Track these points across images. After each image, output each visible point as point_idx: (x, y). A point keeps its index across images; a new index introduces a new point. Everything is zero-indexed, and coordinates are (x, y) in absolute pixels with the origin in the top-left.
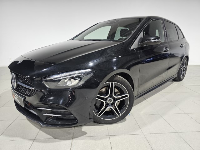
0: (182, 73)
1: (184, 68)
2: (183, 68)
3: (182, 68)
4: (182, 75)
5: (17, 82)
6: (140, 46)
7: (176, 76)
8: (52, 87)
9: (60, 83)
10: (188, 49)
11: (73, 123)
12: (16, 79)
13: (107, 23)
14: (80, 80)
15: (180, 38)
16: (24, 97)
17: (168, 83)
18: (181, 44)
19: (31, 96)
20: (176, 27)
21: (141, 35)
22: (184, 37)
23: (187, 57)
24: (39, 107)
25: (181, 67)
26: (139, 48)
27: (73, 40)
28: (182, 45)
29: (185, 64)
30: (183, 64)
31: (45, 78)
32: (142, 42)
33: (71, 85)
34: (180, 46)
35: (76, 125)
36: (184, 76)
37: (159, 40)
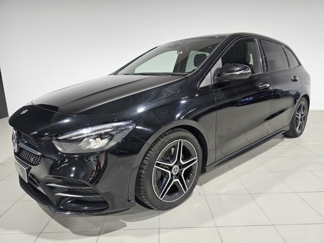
0: (299, 124)
1: (302, 115)
2: (300, 116)
3: (297, 115)
4: (298, 127)
5: (18, 143)
6: (216, 82)
7: (288, 128)
8: (68, 151)
9: (81, 144)
10: (308, 83)
11: (99, 208)
12: (18, 139)
13: (169, 47)
14: (110, 140)
15: (292, 67)
16: (28, 166)
17: (273, 140)
18: (293, 77)
19: (37, 165)
20: (284, 48)
21: (219, 64)
22: (300, 64)
23: (307, 97)
24: (48, 183)
25: (295, 114)
26: (215, 85)
27: (115, 74)
28: (295, 77)
29: (304, 109)
30: (299, 110)
31: (57, 136)
32: (219, 75)
33: (97, 147)
34: (292, 80)
35: (105, 212)
36: (302, 128)
37: (247, 72)
